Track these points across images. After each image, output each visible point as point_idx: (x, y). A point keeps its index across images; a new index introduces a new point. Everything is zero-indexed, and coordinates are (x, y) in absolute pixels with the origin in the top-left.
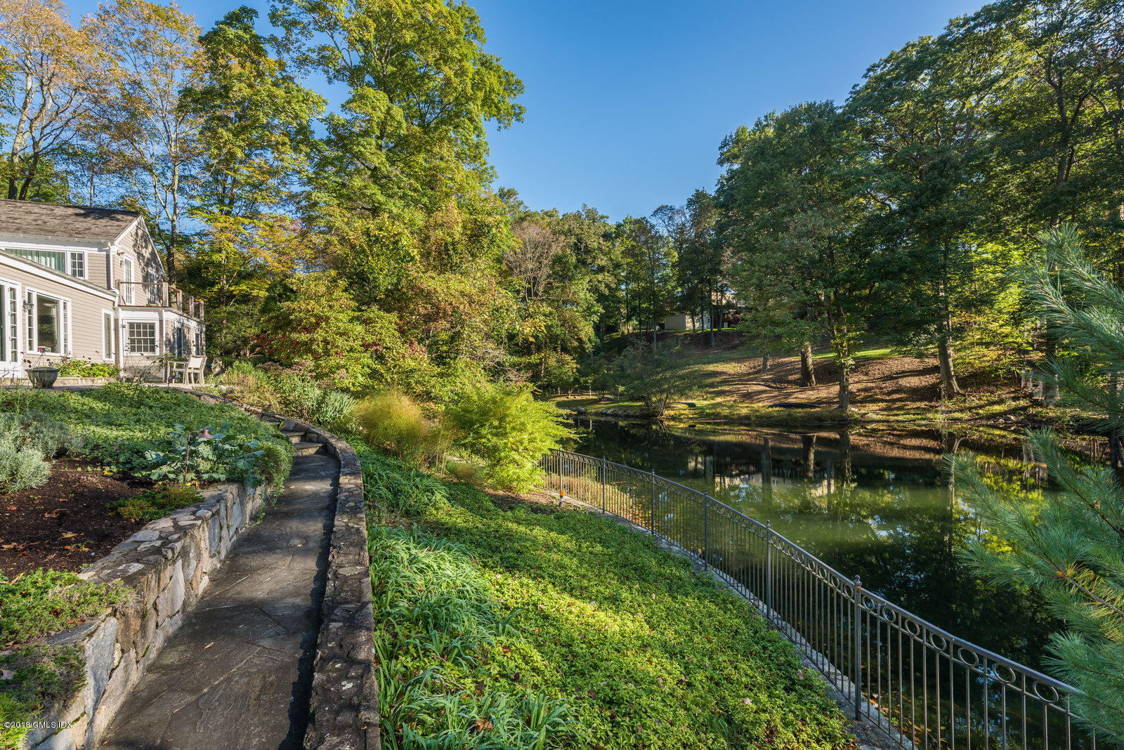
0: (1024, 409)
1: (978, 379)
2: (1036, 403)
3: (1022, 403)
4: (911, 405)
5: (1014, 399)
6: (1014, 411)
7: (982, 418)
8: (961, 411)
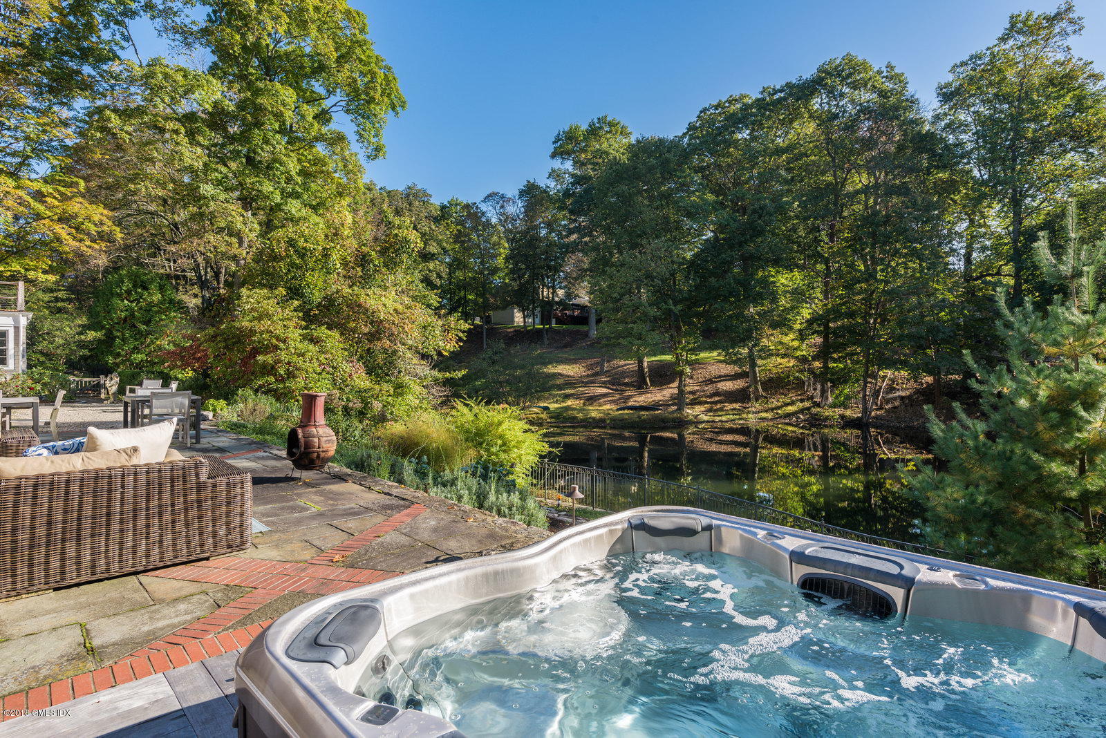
0: (808, 409)
1: (776, 384)
2: (817, 405)
3: (807, 404)
4: (728, 406)
5: (802, 401)
6: (802, 411)
7: (780, 417)
8: (766, 411)
